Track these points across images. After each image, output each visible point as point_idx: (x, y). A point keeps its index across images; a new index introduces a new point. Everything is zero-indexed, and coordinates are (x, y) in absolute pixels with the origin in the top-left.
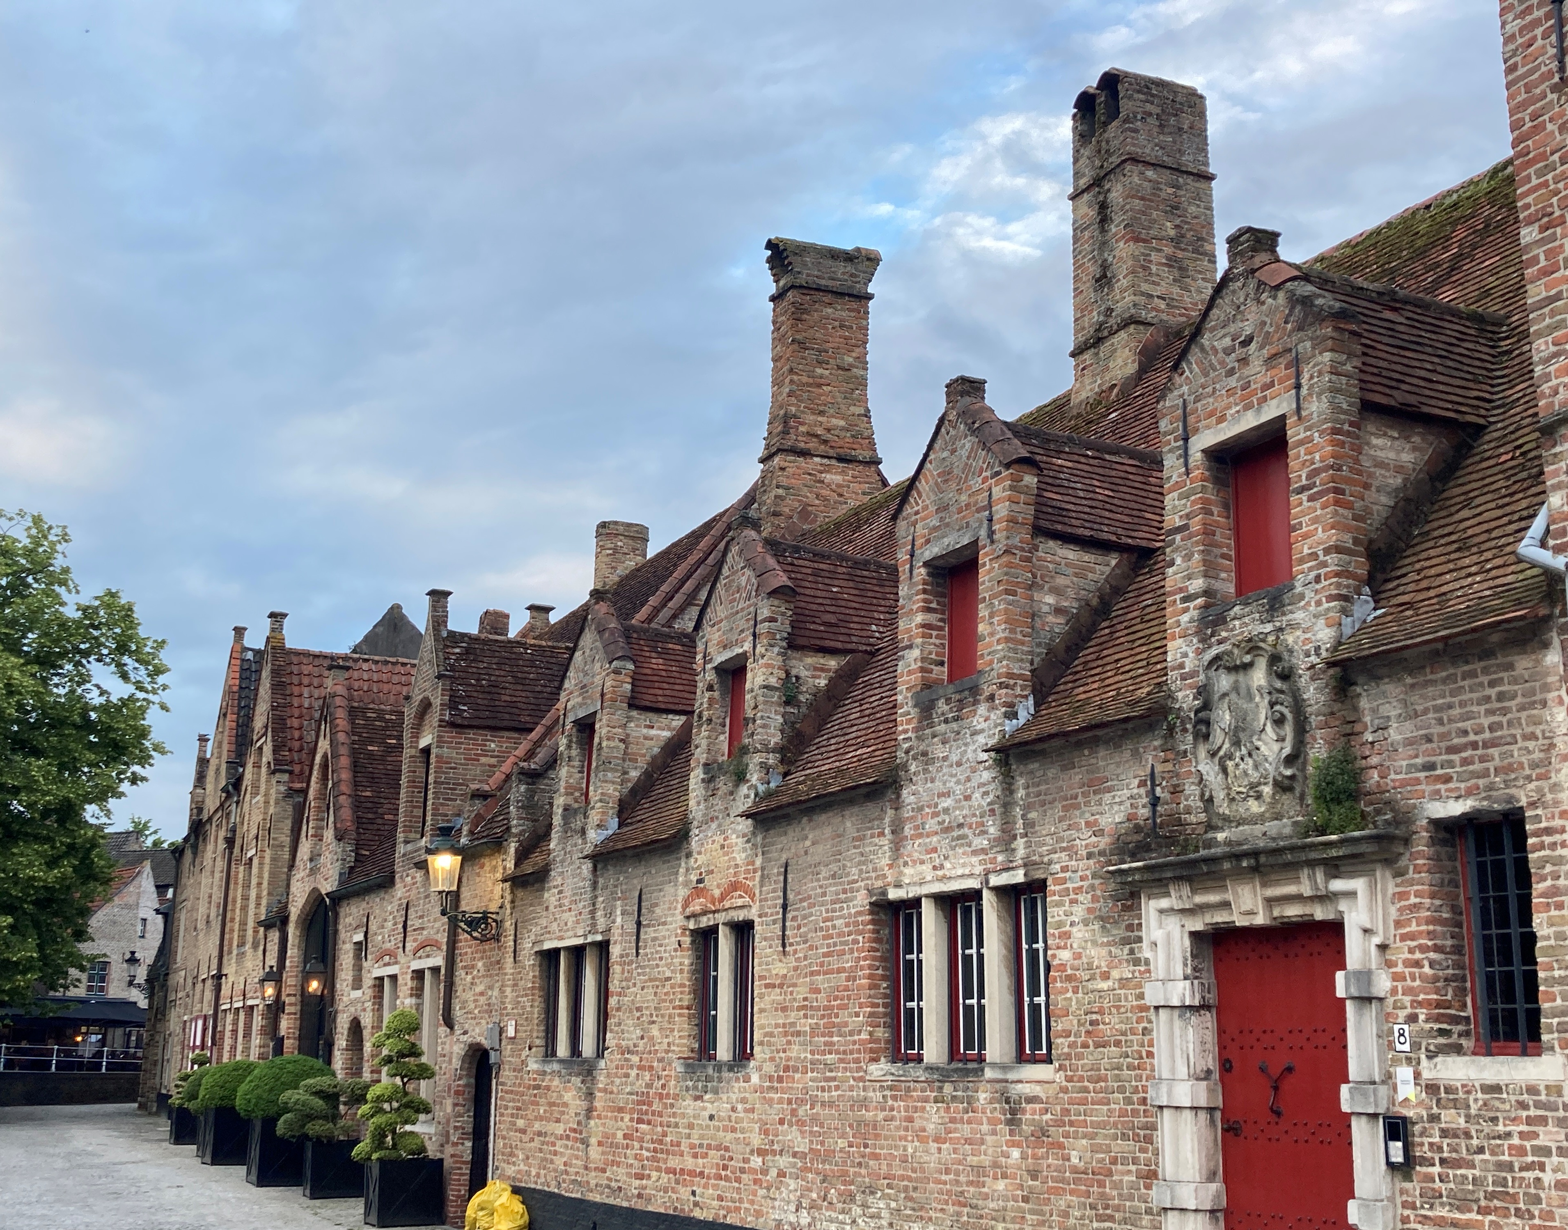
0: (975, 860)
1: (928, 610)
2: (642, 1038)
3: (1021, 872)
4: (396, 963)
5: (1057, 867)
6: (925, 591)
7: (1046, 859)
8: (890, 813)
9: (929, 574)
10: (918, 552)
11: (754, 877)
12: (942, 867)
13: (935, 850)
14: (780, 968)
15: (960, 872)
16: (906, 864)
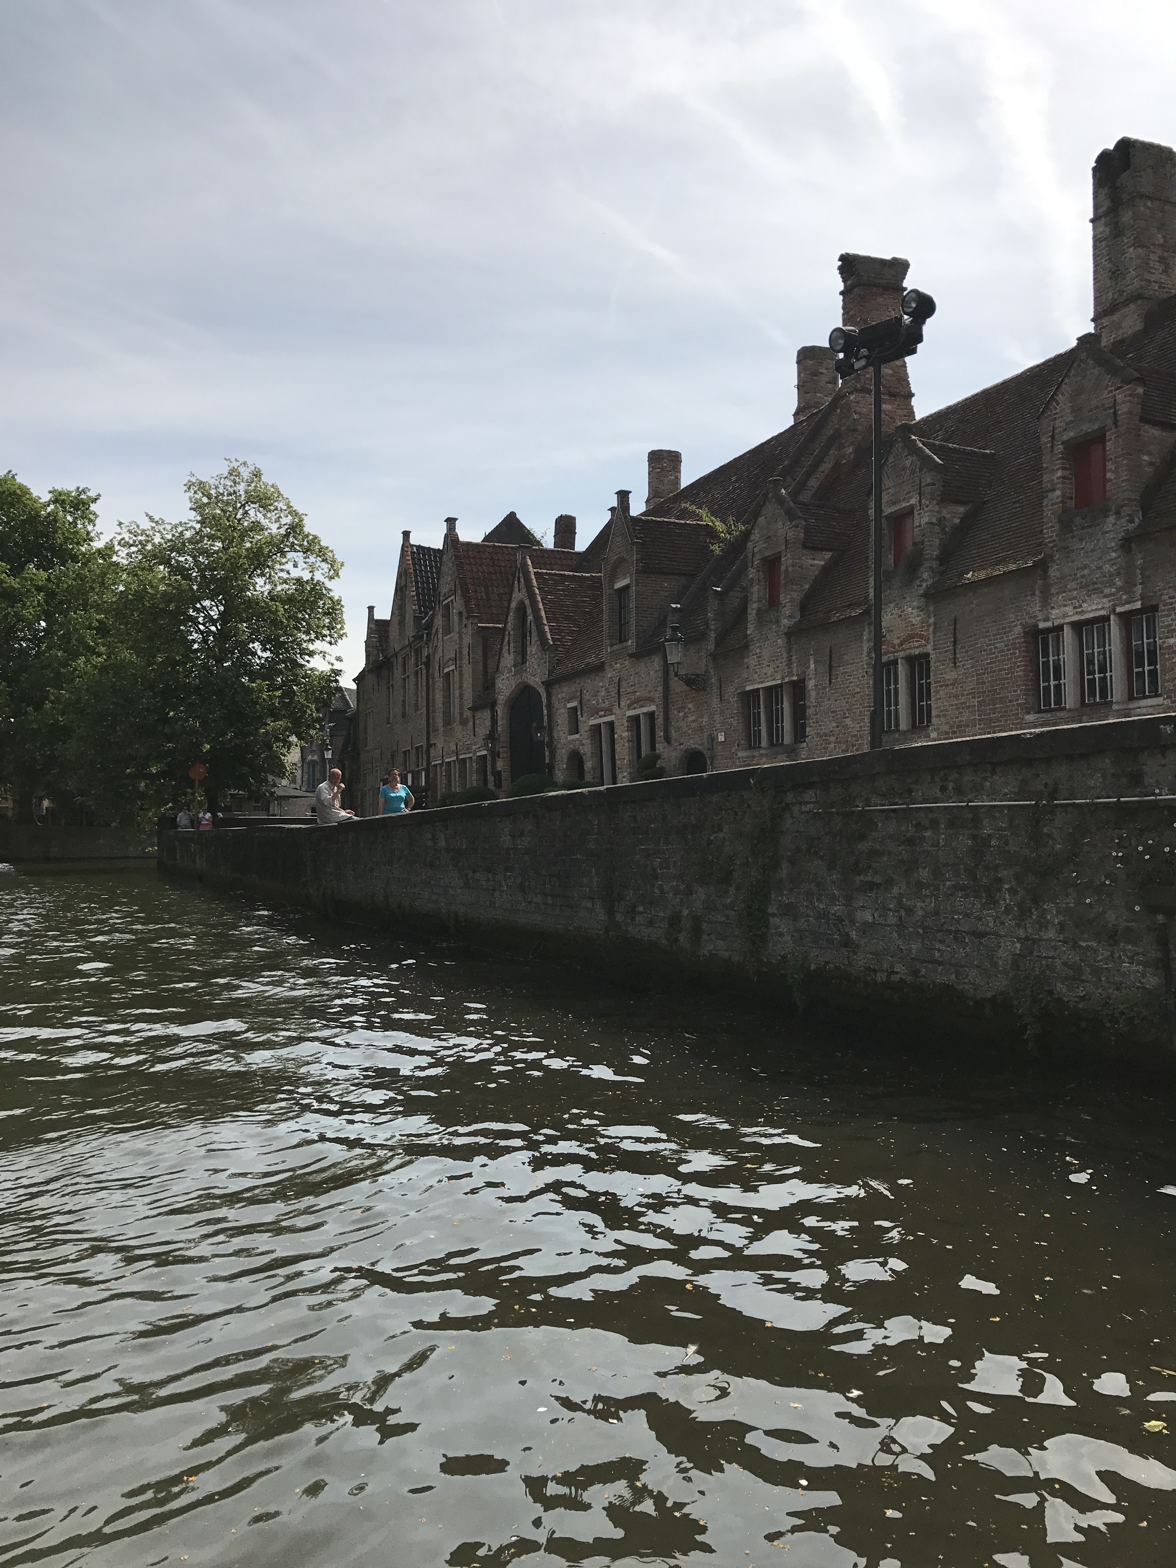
0: (1104, 600)
1: (1064, 469)
2: (837, 727)
3: (1139, 603)
4: (612, 714)
5: (1166, 597)
6: (1062, 458)
7: (1158, 594)
8: (1040, 582)
9: (1064, 448)
10: (1057, 437)
11: (928, 630)
12: (1081, 606)
13: (1075, 598)
14: (951, 676)
15: (1094, 608)
16: (1053, 608)
